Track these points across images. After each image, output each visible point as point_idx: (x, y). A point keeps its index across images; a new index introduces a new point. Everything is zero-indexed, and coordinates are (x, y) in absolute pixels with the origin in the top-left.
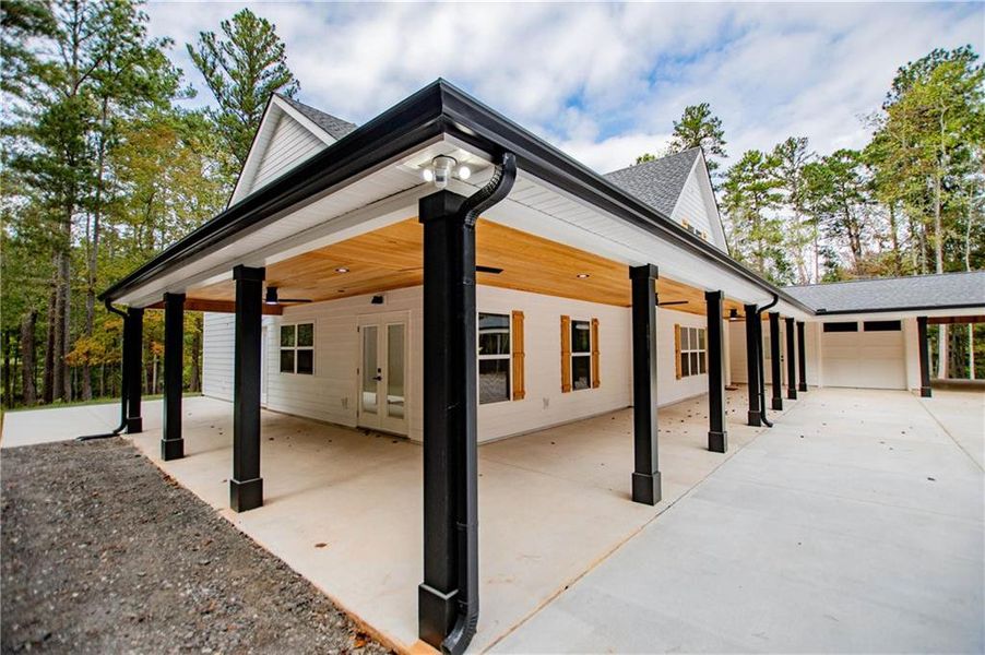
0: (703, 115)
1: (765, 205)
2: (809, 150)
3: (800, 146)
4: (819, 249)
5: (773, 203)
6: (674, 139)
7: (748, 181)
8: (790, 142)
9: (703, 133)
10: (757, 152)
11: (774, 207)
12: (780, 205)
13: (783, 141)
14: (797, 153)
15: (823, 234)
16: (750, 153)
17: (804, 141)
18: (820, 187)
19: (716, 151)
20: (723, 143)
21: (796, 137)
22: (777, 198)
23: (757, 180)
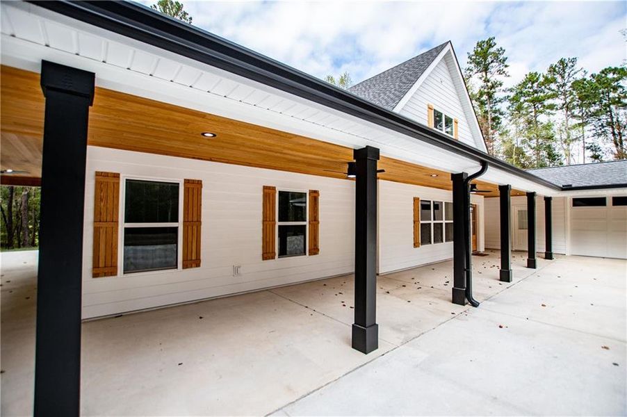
0: (490, 46)
1: (541, 112)
2: (577, 67)
3: (570, 64)
4: (586, 145)
5: (548, 111)
7: (529, 95)
8: (562, 62)
9: (490, 60)
10: (536, 73)
11: (549, 114)
12: (553, 112)
13: (556, 62)
14: (567, 71)
15: (591, 134)
16: (530, 74)
17: (573, 61)
18: (587, 97)
19: (500, 72)
20: (506, 66)
21: (567, 58)
22: (552, 107)
23: (536, 95)
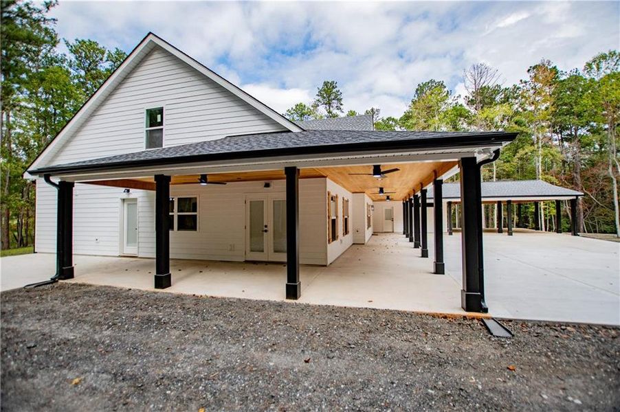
0: (333, 87)
2: (379, 116)
3: (376, 113)
6: (318, 98)
8: (373, 110)
9: (333, 97)
13: (369, 109)
14: (375, 116)
17: (377, 110)
19: (338, 108)
20: (341, 104)
21: (375, 108)
